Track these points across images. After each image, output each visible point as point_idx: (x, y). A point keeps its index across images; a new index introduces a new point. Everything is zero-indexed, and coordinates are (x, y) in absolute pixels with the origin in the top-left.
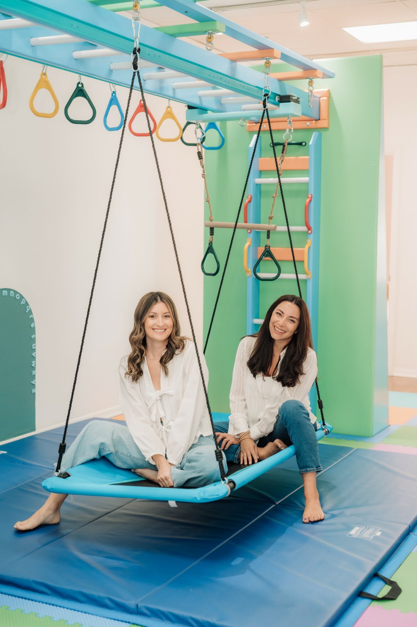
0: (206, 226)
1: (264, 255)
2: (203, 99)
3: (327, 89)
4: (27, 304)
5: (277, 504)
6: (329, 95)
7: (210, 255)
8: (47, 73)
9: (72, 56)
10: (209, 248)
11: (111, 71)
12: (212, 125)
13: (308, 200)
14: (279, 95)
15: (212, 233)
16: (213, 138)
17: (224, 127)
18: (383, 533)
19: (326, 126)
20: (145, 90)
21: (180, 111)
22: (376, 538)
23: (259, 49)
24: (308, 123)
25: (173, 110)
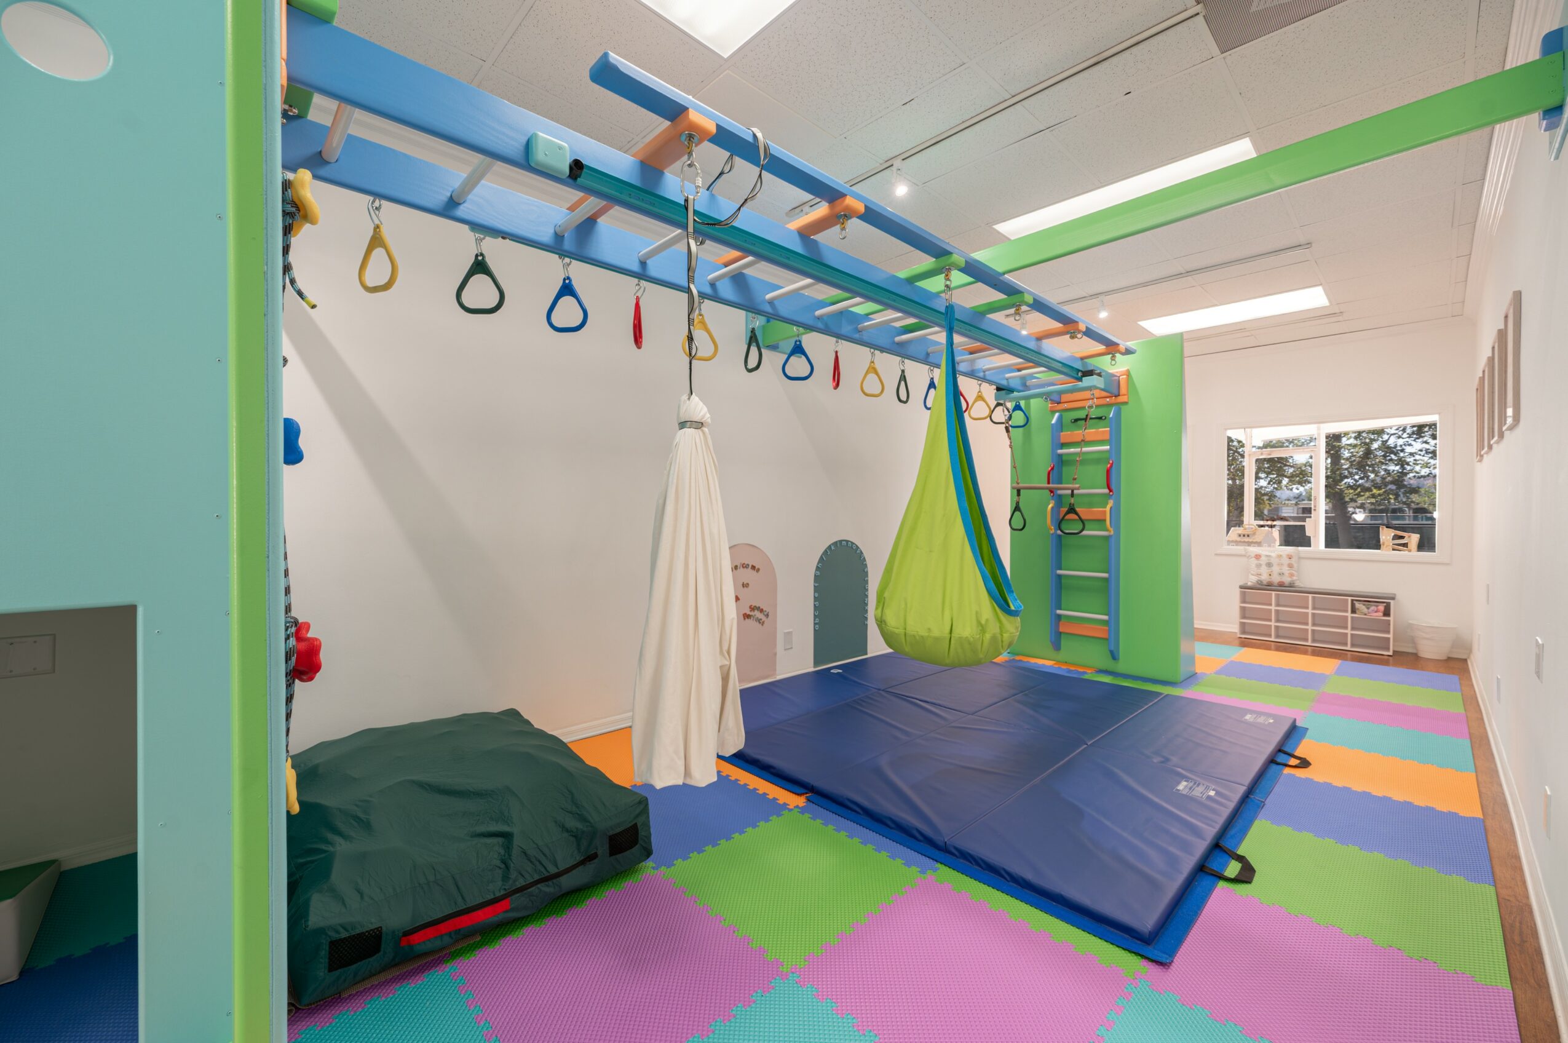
0: (1013, 488)
1: (1068, 512)
2: (1010, 381)
3: (1125, 369)
4: (862, 553)
5: (1089, 744)
6: (1128, 373)
7: (1017, 513)
8: (875, 361)
9: (894, 341)
10: (1016, 507)
11: (928, 354)
12: (1018, 407)
13: (1109, 466)
14: (1082, 371)
15: (1019, 494)
16: (1018, 418)
17: (1028, 405)
18: (1218, 793)
19: (1126, 400)
20: (958, 371)
21: (989, 392)
22: (1209, 798)
23: (1064, 324)
24: (1108, 400)
25: (983, 394)
